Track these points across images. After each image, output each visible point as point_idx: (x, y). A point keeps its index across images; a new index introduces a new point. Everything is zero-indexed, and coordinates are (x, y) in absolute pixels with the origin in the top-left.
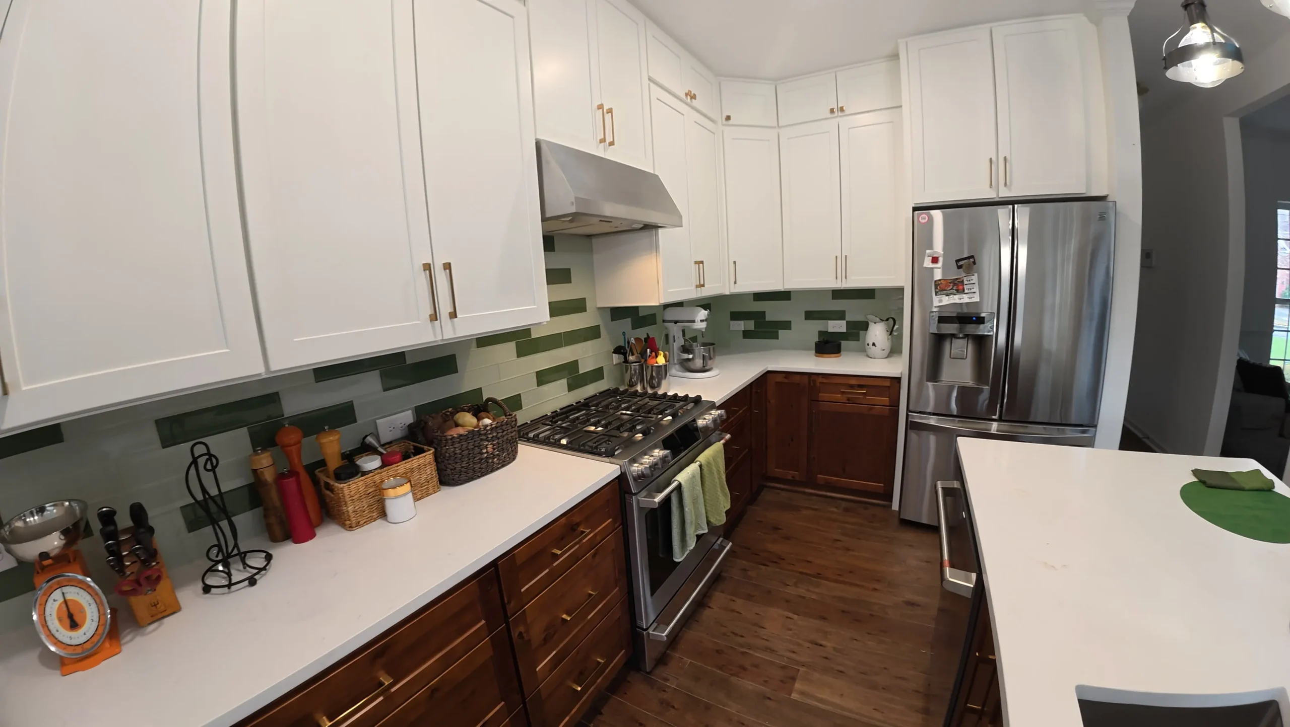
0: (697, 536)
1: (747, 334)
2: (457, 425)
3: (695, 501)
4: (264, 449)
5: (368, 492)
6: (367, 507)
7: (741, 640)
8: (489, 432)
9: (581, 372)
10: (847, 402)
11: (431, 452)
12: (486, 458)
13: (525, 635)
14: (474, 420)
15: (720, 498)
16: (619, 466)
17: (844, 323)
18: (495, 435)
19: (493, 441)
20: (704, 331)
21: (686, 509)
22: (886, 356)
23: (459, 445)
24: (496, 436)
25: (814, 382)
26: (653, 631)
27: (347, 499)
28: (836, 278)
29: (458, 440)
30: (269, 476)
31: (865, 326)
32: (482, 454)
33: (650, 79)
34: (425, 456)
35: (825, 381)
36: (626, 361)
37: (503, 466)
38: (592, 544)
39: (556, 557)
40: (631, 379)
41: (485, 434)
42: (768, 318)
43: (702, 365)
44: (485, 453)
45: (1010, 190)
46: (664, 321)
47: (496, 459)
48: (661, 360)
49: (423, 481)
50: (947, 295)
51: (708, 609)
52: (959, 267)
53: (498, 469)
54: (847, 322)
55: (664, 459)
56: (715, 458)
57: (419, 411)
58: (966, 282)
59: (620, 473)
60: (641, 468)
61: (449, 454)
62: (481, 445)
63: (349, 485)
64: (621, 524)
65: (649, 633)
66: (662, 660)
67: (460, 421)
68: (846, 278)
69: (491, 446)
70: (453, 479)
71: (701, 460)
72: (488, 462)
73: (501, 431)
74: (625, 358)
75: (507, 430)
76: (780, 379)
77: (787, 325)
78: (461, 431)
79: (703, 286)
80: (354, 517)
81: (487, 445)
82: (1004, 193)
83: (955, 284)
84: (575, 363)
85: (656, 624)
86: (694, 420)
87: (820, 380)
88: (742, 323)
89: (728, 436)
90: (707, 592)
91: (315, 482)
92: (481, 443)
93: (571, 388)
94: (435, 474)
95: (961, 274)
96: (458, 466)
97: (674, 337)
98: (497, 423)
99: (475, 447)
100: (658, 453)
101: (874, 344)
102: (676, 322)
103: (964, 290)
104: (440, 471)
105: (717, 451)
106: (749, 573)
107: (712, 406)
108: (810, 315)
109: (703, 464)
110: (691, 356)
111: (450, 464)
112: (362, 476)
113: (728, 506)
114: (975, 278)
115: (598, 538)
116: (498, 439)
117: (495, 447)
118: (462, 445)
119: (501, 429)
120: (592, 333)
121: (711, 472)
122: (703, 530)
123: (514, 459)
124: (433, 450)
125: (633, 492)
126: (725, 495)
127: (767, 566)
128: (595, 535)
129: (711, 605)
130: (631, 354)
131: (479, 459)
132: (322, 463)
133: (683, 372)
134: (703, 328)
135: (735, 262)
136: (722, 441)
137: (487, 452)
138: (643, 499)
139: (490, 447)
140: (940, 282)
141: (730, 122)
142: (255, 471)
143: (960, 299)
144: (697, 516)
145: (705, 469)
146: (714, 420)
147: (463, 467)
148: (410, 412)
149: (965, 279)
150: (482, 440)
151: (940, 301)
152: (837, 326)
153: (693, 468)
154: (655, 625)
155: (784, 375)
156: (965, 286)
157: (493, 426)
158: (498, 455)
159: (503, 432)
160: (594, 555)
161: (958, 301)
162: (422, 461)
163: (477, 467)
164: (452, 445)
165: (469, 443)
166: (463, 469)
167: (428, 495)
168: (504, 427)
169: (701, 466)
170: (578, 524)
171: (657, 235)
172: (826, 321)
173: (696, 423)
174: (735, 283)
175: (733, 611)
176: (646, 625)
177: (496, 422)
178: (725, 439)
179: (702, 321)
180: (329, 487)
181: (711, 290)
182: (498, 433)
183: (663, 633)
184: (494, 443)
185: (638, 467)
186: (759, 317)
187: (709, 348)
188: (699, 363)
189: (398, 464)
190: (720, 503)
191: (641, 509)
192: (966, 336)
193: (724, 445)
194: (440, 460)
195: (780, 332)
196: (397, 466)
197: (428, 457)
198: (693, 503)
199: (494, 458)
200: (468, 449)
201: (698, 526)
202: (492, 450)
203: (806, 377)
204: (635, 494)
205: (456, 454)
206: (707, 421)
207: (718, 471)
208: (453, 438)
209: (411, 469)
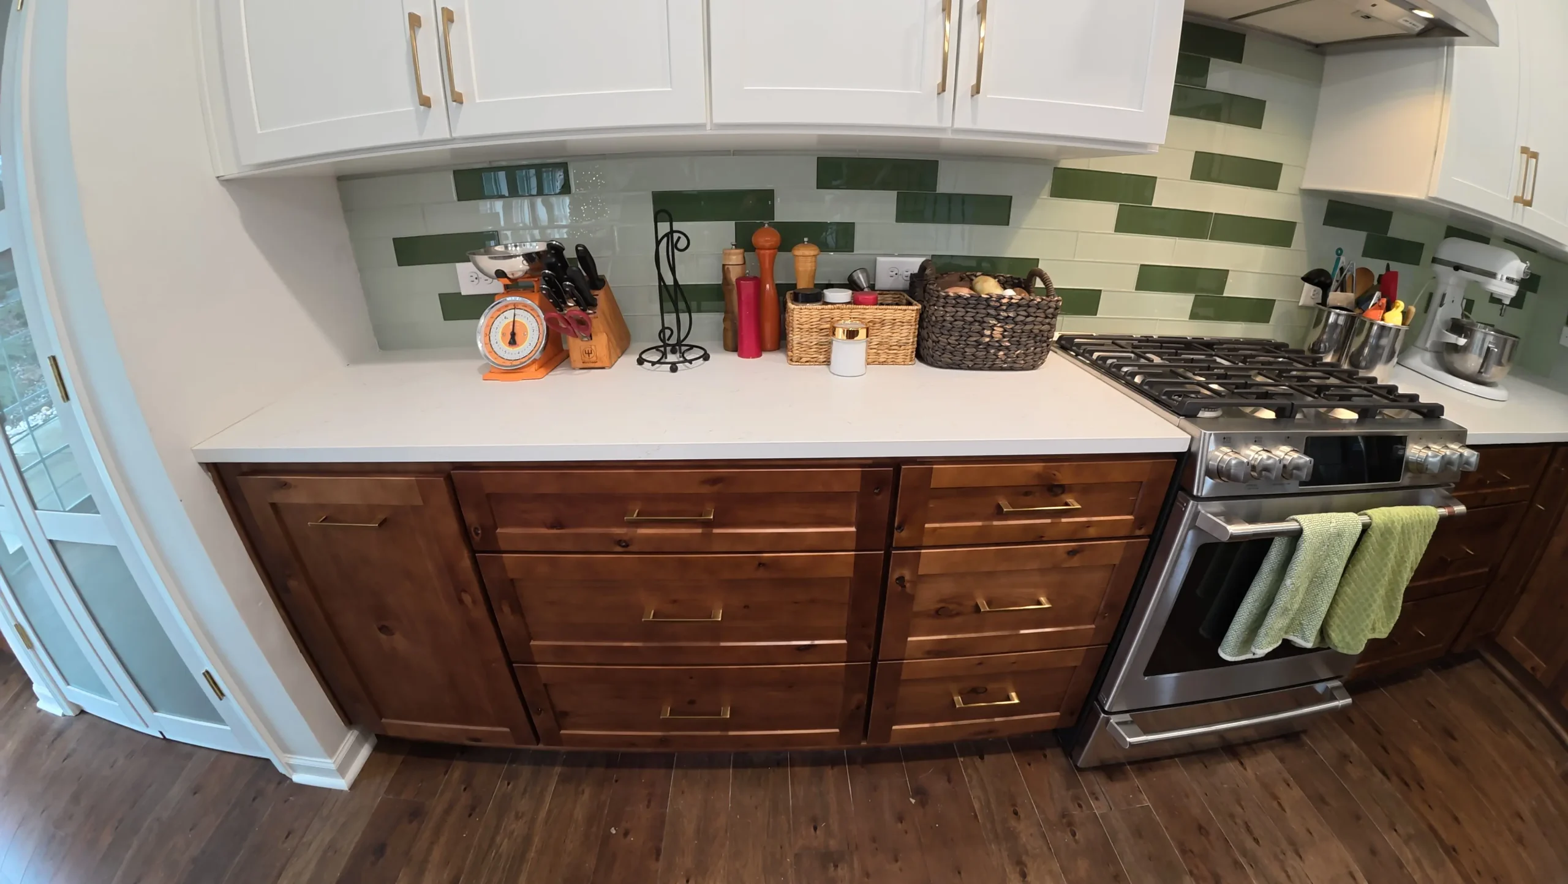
0: (1286, 642)
2: (969, 287)
3: (1316, 580)
5: (822, 327)
6: (816, 344)
7: (1250, 844)
8: (1004, 307)
11: (915, 308)
12: (988, 344)
13: (910, 585)
15: (1375, 607)
16: (1190, 437)
18: (1011, 314)
19: (1007, 323)
20: (1506, 301)
21: (1288, 582)
23: (954, 310)
24: (1014, 318)
26: (1117, 723)
27: (796, 326)
29: (954, 302)
30: (735, 275)
32: (983, 336)
34: (906, 310)
36: (1324, 302)
38: (1075, 535)
39: (999, 513)
41: (996, 308)
44: (988, 336)
46: (1435, 260)
47: (1001, 353)
48: (1394, 318)
49: (893, 341)
51: (1237, 763)
53: (1002, 369)
55: (1287, 471)
56: (1407, 530)
57: (933, 261)
59: (1185, 449)
61: (936, 317)
62: (984, 322)
63: (801, 309)
64: (1148, 534)
65: (1108, 720)
66: (1111, 769)
67: (977, 286)
69: (1001, 329)
70: (933, 357)
71: (1373, 517)
72: (988, 352)
73: (1025, 313)
74: (1325, 296)
75: (1037, 317)
78: (968, 293)
80: (797, 350)
81: (995, 325)
84: (1221, 274)
85: (1130, 719)
86: (1402, 441)
89: (1460, 509)
90: (1255, 742)
92: (986, 319)
94: (912, 339)
96: (943, 339)
97: (1444, 295)
98: (1022, 299)
99: (975, 321)
100: (1285, 454)
102: (1457, 267)
104: (920, 339)
105: (1421, 521)
106: (1349, 768)
107: (1459, 435)
109: (1374, 524)
110: (1462, 341)
111: (933, 333)
112: (823, 304)
113: (1383, 632)
115: (1092, 532)
116: (1016, 324)
117: (1006, 333)
118: (957, 311)
119: (1025, 311)
120: (1276, 233)
121: (1384, 549)
122: (1303, 638)
123: (1034, 367)
124: (919, 307)
125: (1195, 493)
126: (1389, 608)
127: (1388, 778)
128: (1088, 525)
129: (1246, 762)
130: (1339, 289)
131: (975, 341)
133: (1435, 368)
134: (1504, 296)
136: (1443, 511)
137: (991, 336)
138: (1209, 515)
139: (998, 331)
142: (725, 271)
144: (1304, 610)
145: (1373, 537)
146: (1446, 463)
147: (949, 344)
148: (921, 259)
150: (988, 314)
153: (1350, 522)
154: (1127, 717)
157: (1013, 301)
158: (1007, 348)
159: (1027, 317)
160: (1072, 553)
162: (900, 315)
163: (969, 351)
164: (943, 307)
165: (967, 312)
166: (948, 347)
167: (894, 363)
168: (1032, 310)
169: (1366, 528)
170: (1063, 489)
173: (1404, 449)
175: (1275, 798)
176: (1111, 706)
177: (1020, 297)
178: (1450, 509)
179: (1510, 280)
180: (784, 306)
182: (1018, 315)
183: (1129, 738)
184: (1007, 327)
185: (1226, 454)
187: (1504, 343)
188: (1473, 362)
189: (867, 307)
190: (1368, 616)
191: (1195, 530)
193: (1443, 521)
194: (925, 324)
196: (865, 309)
197: (909, 313)
198: (1311, 582)
199: (1000, 350)
200: (964, 320)
201: (1295, 624)
202: (1001, 336)
204: (1198, 499)
205: (945, 320)
206: (1430, 453)
207: (1401, 562)
208: (947, 297)
209: (882, 323)
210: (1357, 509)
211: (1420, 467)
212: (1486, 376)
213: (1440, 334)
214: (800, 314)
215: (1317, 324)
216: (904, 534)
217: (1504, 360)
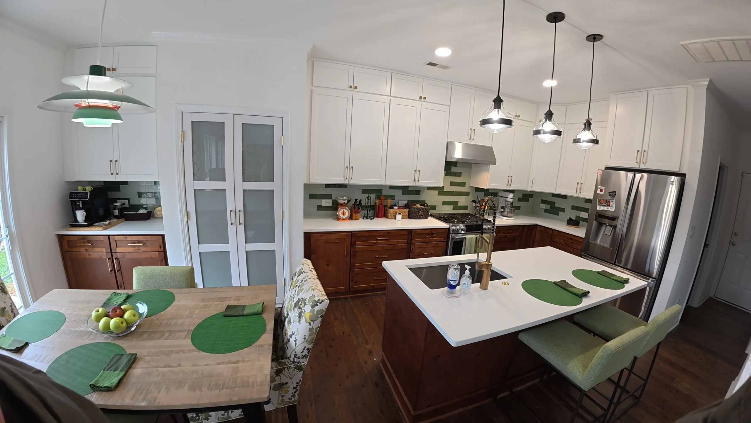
2: (416, 206)
4: (378, 199)
5: (394, 213)
6: (393, 216)
9: (459, 205)
12: (420, 215)
13: (414, 250)
14: (420, 207)
17: (587, 214)
23: (414, 210)
27: (390, 213)
28: (577, 192)
30: (377, 204)
32: (418, 214)
36: (475, 206)
37: (423, 219)
39: (426, 237)
40: (476, 212)
41: (421, 209)
42: (556, 205)
43: (508, 215)
45: (645, 165)
46: (498, 196)
47: (422, 217)
48: (486, 208)
49: (405, 215)
50: (603, 206)
52: (610, 195)
55: (462, 229)
57: (409, 202)
58: (611, 202)
59: (449, 227)
60: (456, 229)
61: (411, 211)
62: (418, 212)
64: (447, 241)
67: (417, 206)
68: (581, 193)
70: (411, 218)
71: (478, 236)
72: (420, 217)
77: (563, 210)
78: (416, 207)
79: (511, 185)
80: (390, 217)
82: (643, 167)
83: (606, 202)
84: (457, 202)
87: (555, 233)
88: (545, 205)
91: (385, 208)
93: (453, 209)
94: (407, 215)
95: (609, 198)
96: (413, 214)
97: (500, 202)
100: (462, 227)
102: (501, 197)
103: (610, 205)
104: (409, 214)
108: (574, 208)
110: (503, 210)
111: (411, 213)
112: (393, 210)
114: (614, 201)
115: (438, 240)
116: (423, 212)
120: (467, 194)
123: (427, 219)
124: (408, 209)
132: (387, 206)
133: (501, 217)
134: (511, 201)
135: (532, 178)
139: (421, 213)
140: (600, 200)
142: (375, 202)
143: (607, 209)
144: (471, 250)
148: (406, 201)
149: (611, 200)
150: (420, 211)
151: (600, 208)
152: (584, 215)
153: (473, 236)
155: (543, 228)
156: (610, 204)
160: (436, 244)
161: (606, 209)
162: (406, 211)
163: (417, 216)
165: (416, 210)
166: (413, 216)
167: (405, 219)
168: (426, 210)
169: (476, 237)
171: (489, 166)
172: (580, 212)
173: (483, 226)
174: (532, 187)
177: (424, 207)
179: (511, 198)
180: (387, 210)
181: (514, 188)
182: (424, 210)
185: (453, 228)
186: (552, 204)
187: (511, 209)
188: (506, 213)
191: (453, 237)
192: (611, 226)
194: (409, 212)
195: (560, 212)
196: (400, 211)
197: (407, 210)
198: (470, 245)
200: (415, 212)
203: (551, 230)
204: (452, 234)
205: (413, 212)
206: (488, 227)
208: (413, 208)
209: (403, 212)
210: (476, 235)
211: (485, 229)
212: (510, 216)
213: (500, 209)
214: (391, 211)
215: (475, 209)
216: (413, 241)
217: (512, 212)
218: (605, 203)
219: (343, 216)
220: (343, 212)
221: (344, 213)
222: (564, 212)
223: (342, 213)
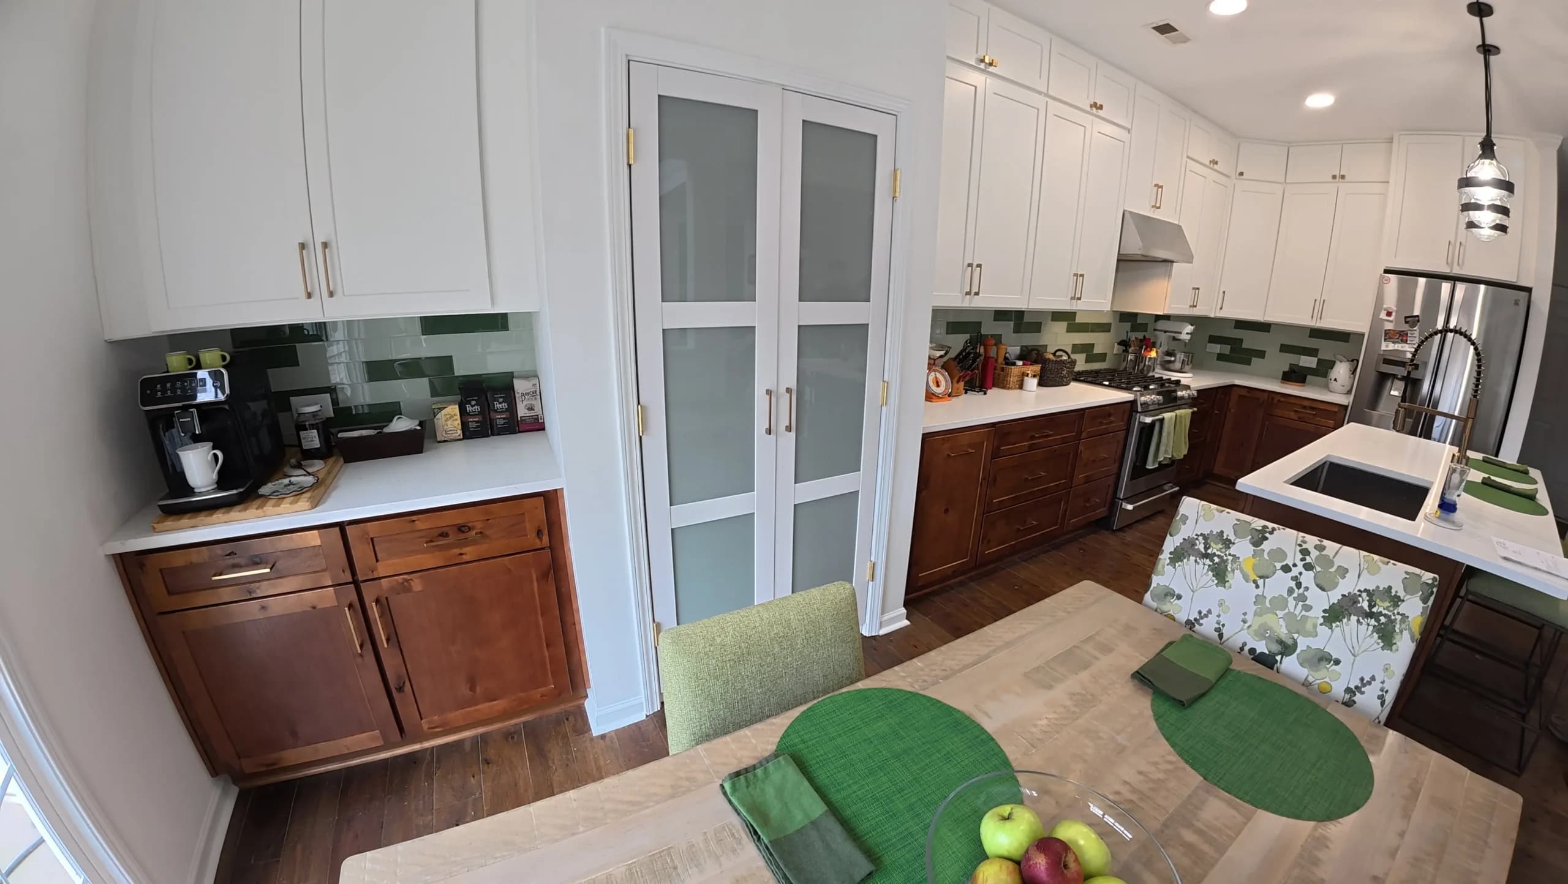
1: (1221, 357)
3: (1169, 433)
6: (1018, 381)
9: (1094, 352)
10: (1298, 419)
11: (1040, 365)
14: (1054, 357)
15: (1183, 443)
16: (1134, 395)
17: (1315, 360)
19: (1067, 369)
20: (1187, 341)
21: (1163, 437)
22: (1345, 392)
25: (1273, 399)
28: (1312, 317)
31: (1331, 364)
33: (1188, 157)
34: (1037, 368)
35: (1282, 399)
36: (1125, 352)
41: (1066, 364)
42: (1244, 346)
43: (1180, 368)
44: (1063, 374)
45: (1461, 269)
46: (1155, 330)
48: (1152, 355)
50: (1393, 343)
52: (1406, 322)
54: (1319, 360)
55: (1158, 401)
56: (1185, 417)
58: (1409, 335)
59: (1131, 400)
60: (1146, 399)
61: (1049, 370)
62: (1062, 369)
63: (1011, 369)
64: (1126, 425)
65: (1122, 503)
66: (1124, 526)
68: (1321, 319)
70: (1045, 383)
71: (1177, 413)
72: (1059, 381)
74: (1126, 349)
76: (1244, 392)
77: (1261, 354)
79: (1196, 306)
81: (1065, 370)
82: (1457, 271)
83: (1400, 335)
84: (1092, 345)
86: (1175, 392)
87: (1277, 398)
88: (1219, 346)
89: (1195, 409)
95: (1406, 327)
97: (1161, 343)
98: (1070, 360)
101: (1335, 380)
102: (1165, 332)
103: (1407, 341)
105: (1187, 414)
107: (1190, 389)
108: (1285, 348)
110: (1173, 359)
111: (1048, 375)
112: (1017, 366)
113: (1186, 451)
114: (1417, 333)
116: (1069, 368)
119: (1071, 364)
120: (1105, 327)
121: (1181, 422)
122: (1167, 456)
125: (1137, 411)
126: (1186, 443)
130: (1130, 347)
131: (1060, 376)
133: (1163, 371)
134: (1186, 339)
135: (1224, 292)
136: (1191, 410)
138: (1141, 417)
140: (1389, 332)
141: (1244, 177)
143: (1402, 347)
144: (1166, 447)
145: (1178, 417)
146: (1187, 397)
147: (1050, 378)
148: (1019, 348)
149: (1409, 332)
150: (1063, 366)
151: (1387, 346)
152: (1309, 362)
153: (1172, 414)
155: (1247, 390)
156: (1408, 338)
157: (1068, 361)
158: (1067, 377)
161: (1400, 348)
163: (1054, 380)
165: (1058, 366)
168: (1073, 364)
169: (1176, 416)
171: (1172, 266)
172: (1298, 356)
173: (1176, 394)
174: (1221, 308)
178: (1193, 410)
179: (1187, 334)
181: (1198, 312)
185: (1142, 399)
186: (1236, 343)
187: (1189, 356)
188: (1178, 365)
189: (1030, 366)
190: (1182, 447)
191: (1139, 422)
192: (1404, 378)
193: (1193, 413)
194: (1043, 372)
195: (1253, 359)
196: (1030, 368)
197: (1039, 368)
198: (1167, 436)
200: (1057, 369)
201: (1166, 452)
202: (1066, 373)
203: (1265, 393)
204: (1140, 412)
205: (1052, 369)
206: (1182, 395)
207: (1185, 426)
208: (1053, 361)
209: (1035, 372)
210: (1172, 411)
211: (1182, 398)
212: (1184, 370)
213: (1162, 357)
214: (1014, 370)
215: (1124, 361)
216: (1084, 434)
217: (1189, 363)
218: (1397, 337)
219: (936, 388)
220: (935, 379)
221: (937, 382)
222: (1263, 358)
223: (933, 383)
